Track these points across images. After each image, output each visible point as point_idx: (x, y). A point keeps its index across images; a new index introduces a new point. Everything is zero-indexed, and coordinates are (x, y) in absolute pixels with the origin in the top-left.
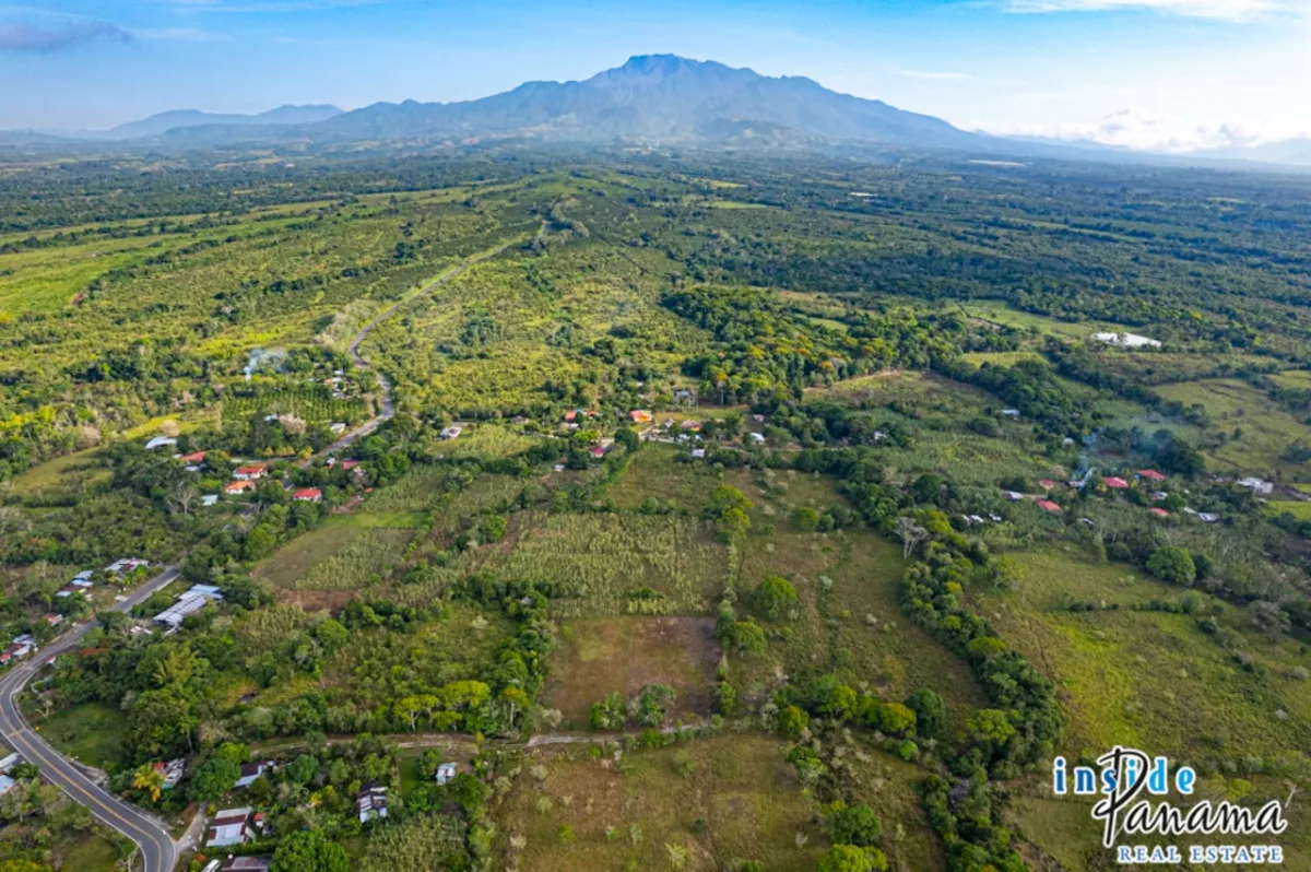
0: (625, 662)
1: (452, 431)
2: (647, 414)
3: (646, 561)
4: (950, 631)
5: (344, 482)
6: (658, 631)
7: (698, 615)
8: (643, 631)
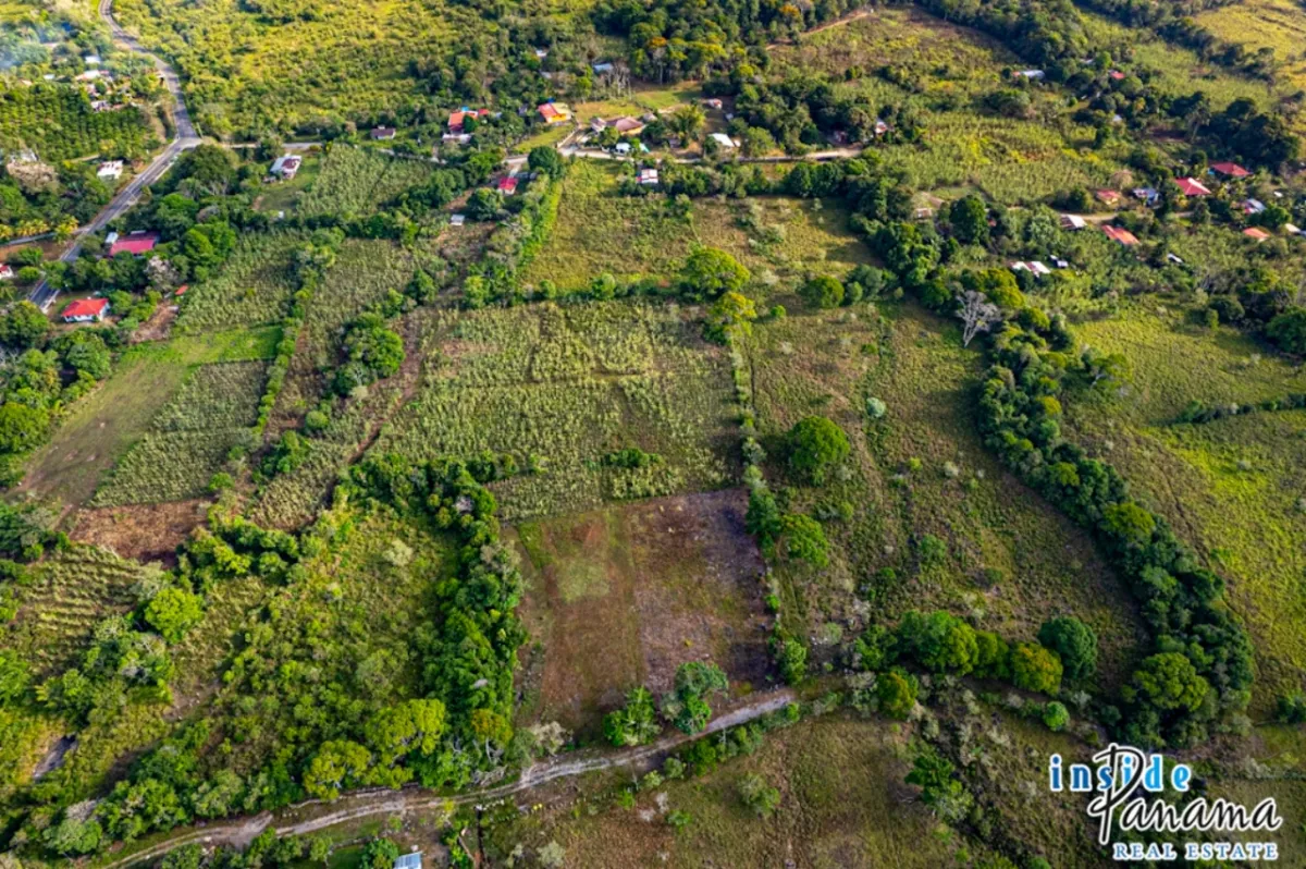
0: (630, 597)
1: (288, 163)
2: (561, 108)
3: (618, 390)
4: (1064, 489)
5: (140, 281)
6: (664, 529)
7: (714, 488)
8: (641, 529)
